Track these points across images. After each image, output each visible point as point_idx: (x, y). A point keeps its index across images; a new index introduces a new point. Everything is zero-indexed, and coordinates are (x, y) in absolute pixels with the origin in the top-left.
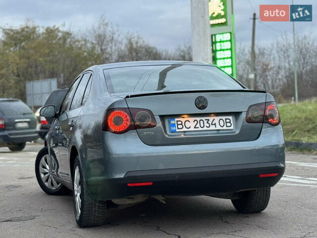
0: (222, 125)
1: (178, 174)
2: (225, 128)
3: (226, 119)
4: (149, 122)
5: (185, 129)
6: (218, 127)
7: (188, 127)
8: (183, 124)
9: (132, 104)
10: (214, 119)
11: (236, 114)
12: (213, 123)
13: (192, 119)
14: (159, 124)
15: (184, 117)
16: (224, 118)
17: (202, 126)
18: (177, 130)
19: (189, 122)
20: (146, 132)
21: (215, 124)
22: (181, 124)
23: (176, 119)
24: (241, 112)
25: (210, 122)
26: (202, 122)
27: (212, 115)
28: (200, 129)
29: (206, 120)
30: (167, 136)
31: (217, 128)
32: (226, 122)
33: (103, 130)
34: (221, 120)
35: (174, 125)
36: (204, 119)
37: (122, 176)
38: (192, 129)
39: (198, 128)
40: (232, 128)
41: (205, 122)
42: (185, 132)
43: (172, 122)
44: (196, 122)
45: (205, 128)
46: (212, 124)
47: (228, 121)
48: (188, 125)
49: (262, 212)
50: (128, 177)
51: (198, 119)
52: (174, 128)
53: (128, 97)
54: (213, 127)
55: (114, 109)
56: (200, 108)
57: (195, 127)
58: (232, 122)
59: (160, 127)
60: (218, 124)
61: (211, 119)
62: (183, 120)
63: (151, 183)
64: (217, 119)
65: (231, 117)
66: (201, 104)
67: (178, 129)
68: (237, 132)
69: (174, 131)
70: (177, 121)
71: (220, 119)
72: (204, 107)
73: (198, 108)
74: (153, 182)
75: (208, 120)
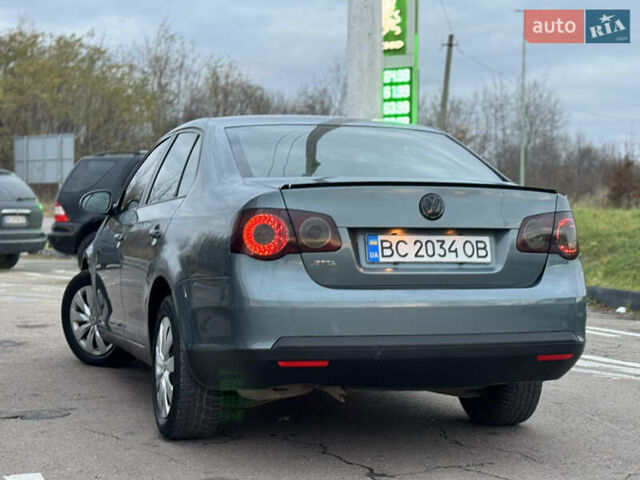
0: (470, 254)
1: (380, 347)
2: (474, 259)
3: (477, 242)
4: (328, 239)
5: (396, 258)
6: (462, 258)
7: (403, 254)
8: (394, 247)
9: (295, 203)
10: (454, 242)
11: (498, 233)
12: (453, 249)
13: (411, 239)
14: (346, 243)
15: (395, 234)
16: (473, 239)
17: (431, 253)
18: (382, 260)
19: (406, 243)
20: (320, 260)
21: (456, 251)
22: (390, 247)
23: (381, 237)
24: (507, 230)
25: (447, 246)
26: (429, 245)
27: (450, 232)
28: (427, 259)
29: (438, 241)
30: (361, 270)
31: (460, 259)
32: (478, 249)
33: (232, 251)
34: (468, 245)
35: (375, 249)
36: (434, 238)
37: (268, 345)
38: (411, 258)
39: (422, 256)
40: (488, 259)
41: (437, 245)
42: (396, 263)
43: (372, 242)
44: (419, 245)
45: (436, 258)
46: (450, 251)
47: (481, 245)
48: (402, 249)
49: (522, 424)
50: (280, 348)
51: (424, 238)
52: (376, 255)
53: (286, 187)
54: (451, 257)
55: (256, 209)
56: (429, 217)
57: (416, 255)
58: (488, 248)
59: (347, 250)
60: (461, 252)
61: (448, 239)
62: (394, 239)
63: (326, 364)
64: (460, 240)
65: (486, 239)
66: (431, 208)
67: (383, 256)
68: (499, 268)
69: (376, 261)
70: (382, 242)
71: (466, 242)
72: (435, 216)
73: (425, 216)
74: (330, 361)
75: (443, 242)
